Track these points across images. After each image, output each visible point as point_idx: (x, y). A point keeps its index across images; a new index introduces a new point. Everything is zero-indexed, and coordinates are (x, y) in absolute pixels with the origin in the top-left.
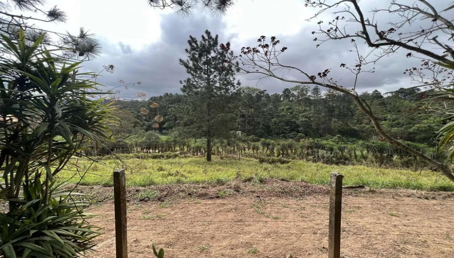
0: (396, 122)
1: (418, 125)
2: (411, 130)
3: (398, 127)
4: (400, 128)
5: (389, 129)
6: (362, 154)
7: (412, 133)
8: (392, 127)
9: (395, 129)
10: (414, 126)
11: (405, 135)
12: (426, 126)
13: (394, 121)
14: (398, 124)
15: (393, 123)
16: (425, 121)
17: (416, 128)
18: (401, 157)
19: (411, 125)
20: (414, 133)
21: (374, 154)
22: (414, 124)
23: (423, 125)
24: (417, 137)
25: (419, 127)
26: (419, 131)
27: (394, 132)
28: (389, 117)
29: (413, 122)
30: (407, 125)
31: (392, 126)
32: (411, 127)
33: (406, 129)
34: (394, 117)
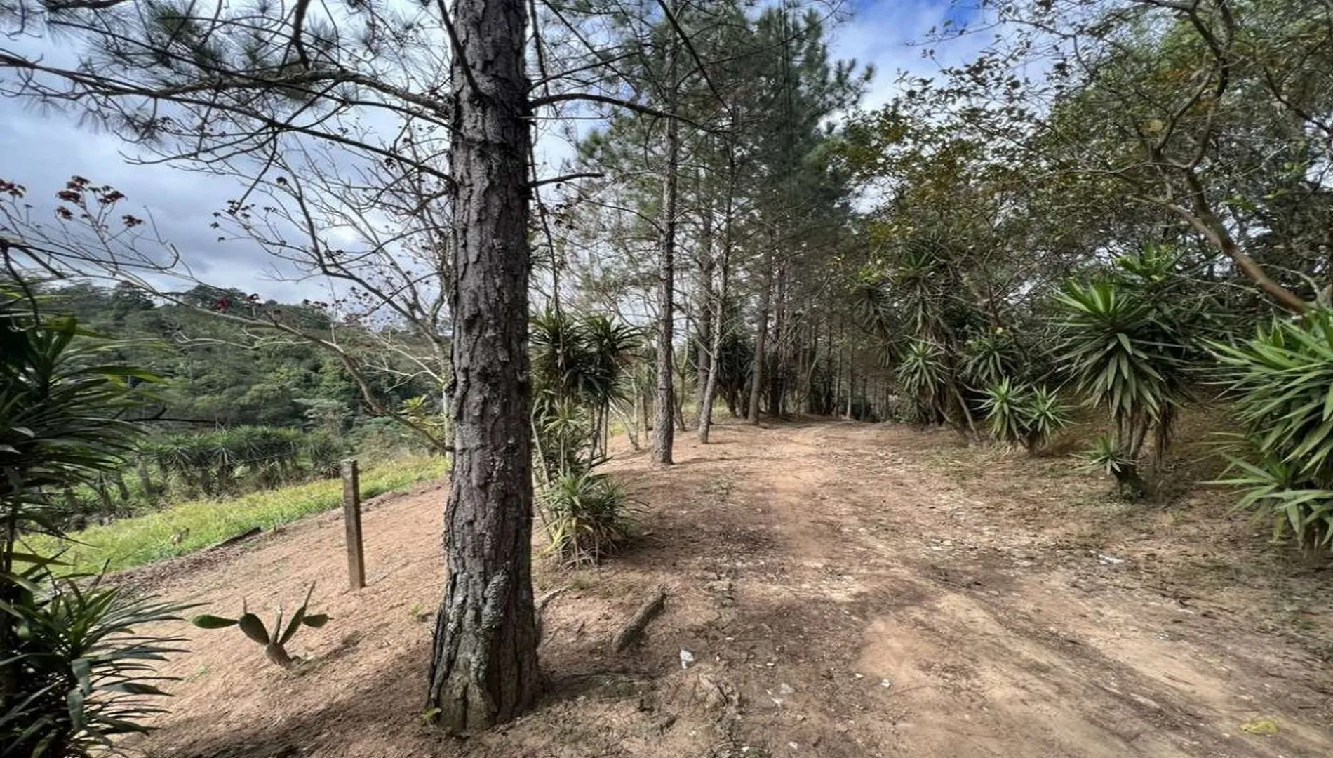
0: (204, 379)
1: (258, 387)
2: (245, 400)
3: (211, 394)
4: (218, 397)
5: (186, 401)
6: (147, 482)
7: (250, 407)
8: (195, 395)
9: (202, 401)
10: (249, 389)
11: (233, 414)
12: (276, 387)
13: (196, 377)
14: (209, 386)
15: (197, 381)
16: (271, 376)
17: (256, 394)
18: (254, 469)
19: (243, 387)
20: (254, 407)
21: (184, 474)
22: (249, 385)
23: (269, 386)
24: (261, 416)
25: (261, 391)
26: (263, 400)
27: (205, 409)
28: (182, 365)
29: (247, 378)
30: (234, 388)
31: (195, 392)
32: (243, 393)
33: (232, 396)
34: (197, 364)
